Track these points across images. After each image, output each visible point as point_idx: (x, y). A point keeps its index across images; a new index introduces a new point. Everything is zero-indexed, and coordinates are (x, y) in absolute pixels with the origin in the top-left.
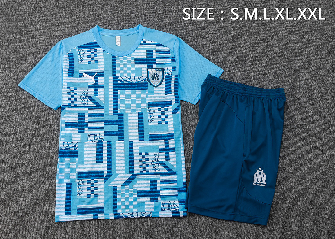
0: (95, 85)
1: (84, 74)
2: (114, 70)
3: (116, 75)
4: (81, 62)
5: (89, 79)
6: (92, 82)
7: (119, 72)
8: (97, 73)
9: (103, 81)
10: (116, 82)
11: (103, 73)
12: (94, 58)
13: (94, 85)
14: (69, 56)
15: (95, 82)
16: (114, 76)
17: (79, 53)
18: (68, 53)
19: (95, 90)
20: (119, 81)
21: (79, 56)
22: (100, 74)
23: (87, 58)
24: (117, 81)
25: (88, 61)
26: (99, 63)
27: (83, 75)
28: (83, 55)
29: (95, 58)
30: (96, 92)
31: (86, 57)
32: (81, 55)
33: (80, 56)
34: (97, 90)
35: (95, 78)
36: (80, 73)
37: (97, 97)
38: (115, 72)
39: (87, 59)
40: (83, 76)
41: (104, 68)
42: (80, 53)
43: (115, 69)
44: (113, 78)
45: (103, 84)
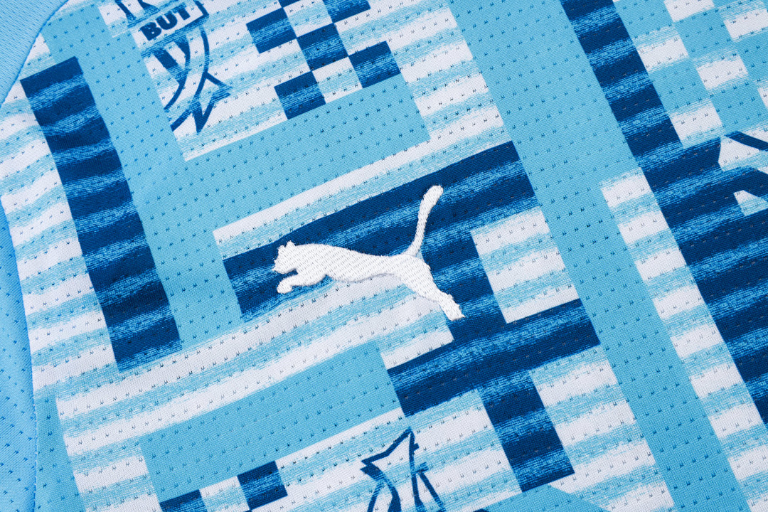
0: (479, 348)
1: (288, 257)
2: (628, 86)
3: (666, 133)
4: (201, 120)
5: (368, 290)
6: (427, 325)
7: (695, 93)
8: (434, 194)
9: (553, 261)
10: (717, 219)
11: (510, 170)
12: (329, 32)
13: (462, 356)
14: (45, 117)
15: (454, 311)
16: (662, 155)
17: (139, 38)
18: (25, 83)
19: (499, 412)
20: (742, 197)
21: (154, 65)
22: (476, 183)
23: (252, 59)
24: (721, 195)
25: (283, 90)
26: (410, 73)
27: (281, 266)
28: (196, 46)
29: (341, 26)
30: (516, 426)
31: (232, 50)
32: (176, 54)
33: (168, 62)
34: (529, 401)
35: (436, 260)
36: (236, 266)
37: (563, 485)
38: (649, 98)
39: (264, 71)
40: (284, 287)
41: (499, 97)
42: (150, 31)
43: (633, 64)
44: (657, 178)
45: (569, 295)
